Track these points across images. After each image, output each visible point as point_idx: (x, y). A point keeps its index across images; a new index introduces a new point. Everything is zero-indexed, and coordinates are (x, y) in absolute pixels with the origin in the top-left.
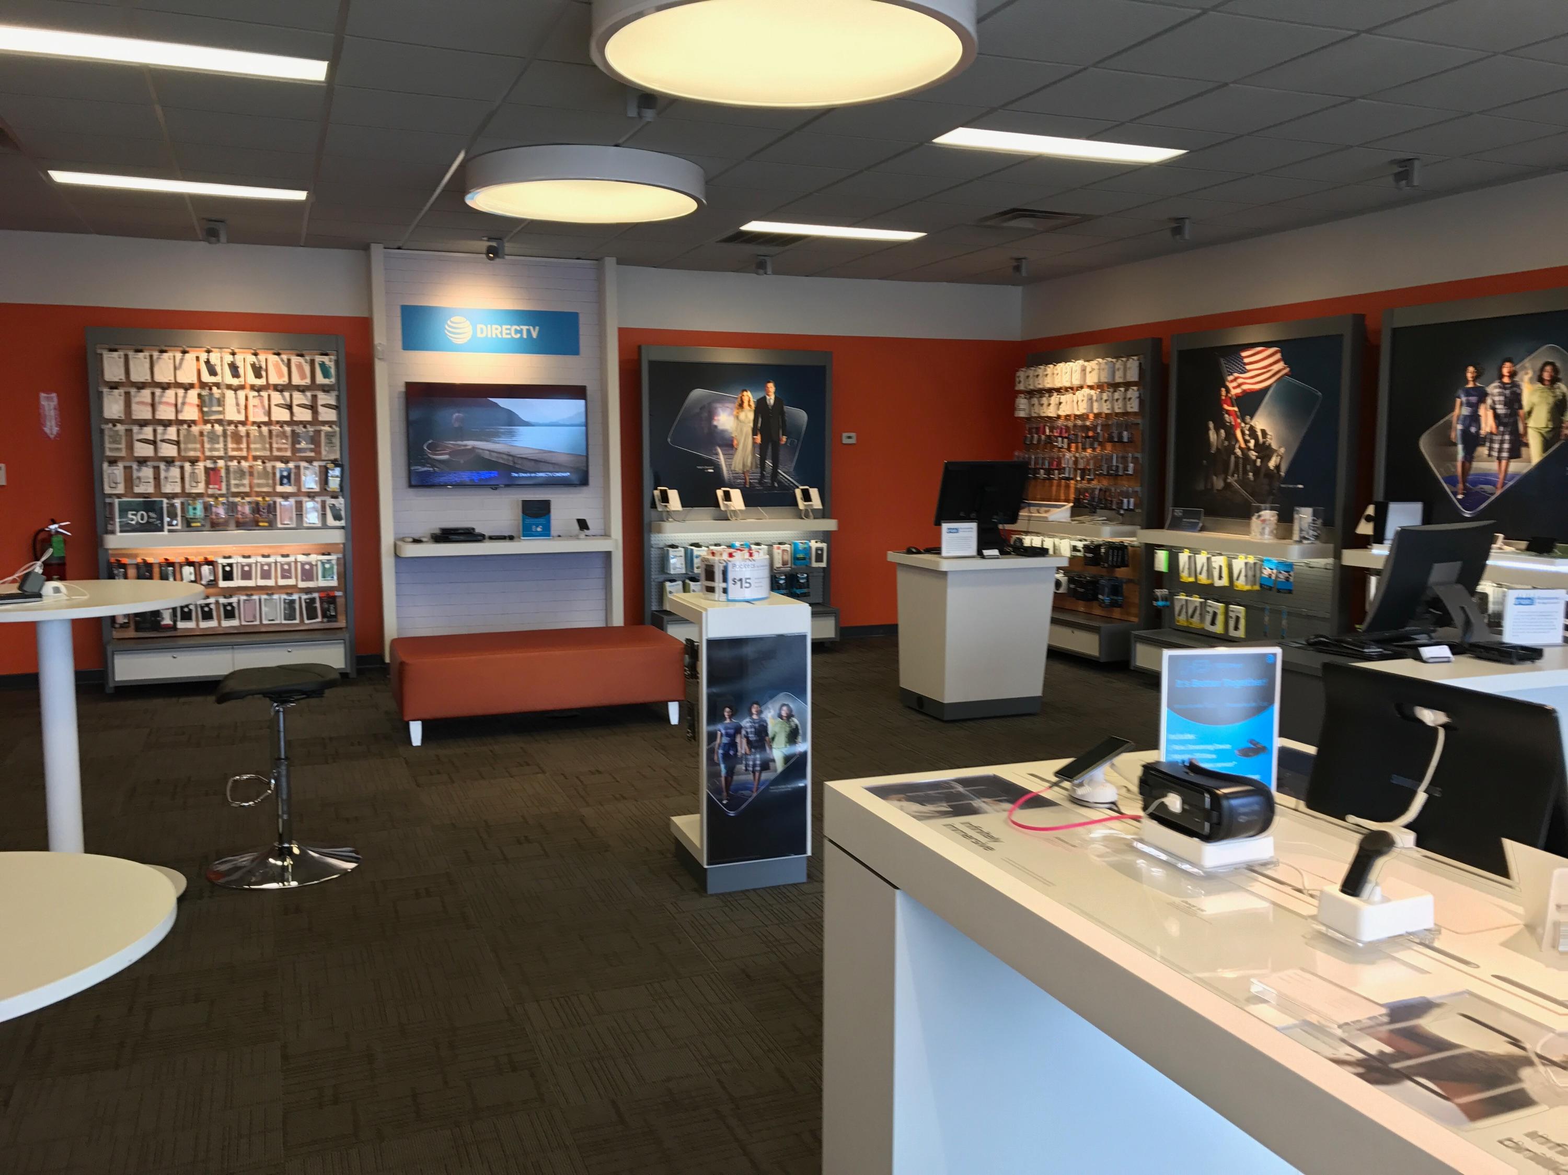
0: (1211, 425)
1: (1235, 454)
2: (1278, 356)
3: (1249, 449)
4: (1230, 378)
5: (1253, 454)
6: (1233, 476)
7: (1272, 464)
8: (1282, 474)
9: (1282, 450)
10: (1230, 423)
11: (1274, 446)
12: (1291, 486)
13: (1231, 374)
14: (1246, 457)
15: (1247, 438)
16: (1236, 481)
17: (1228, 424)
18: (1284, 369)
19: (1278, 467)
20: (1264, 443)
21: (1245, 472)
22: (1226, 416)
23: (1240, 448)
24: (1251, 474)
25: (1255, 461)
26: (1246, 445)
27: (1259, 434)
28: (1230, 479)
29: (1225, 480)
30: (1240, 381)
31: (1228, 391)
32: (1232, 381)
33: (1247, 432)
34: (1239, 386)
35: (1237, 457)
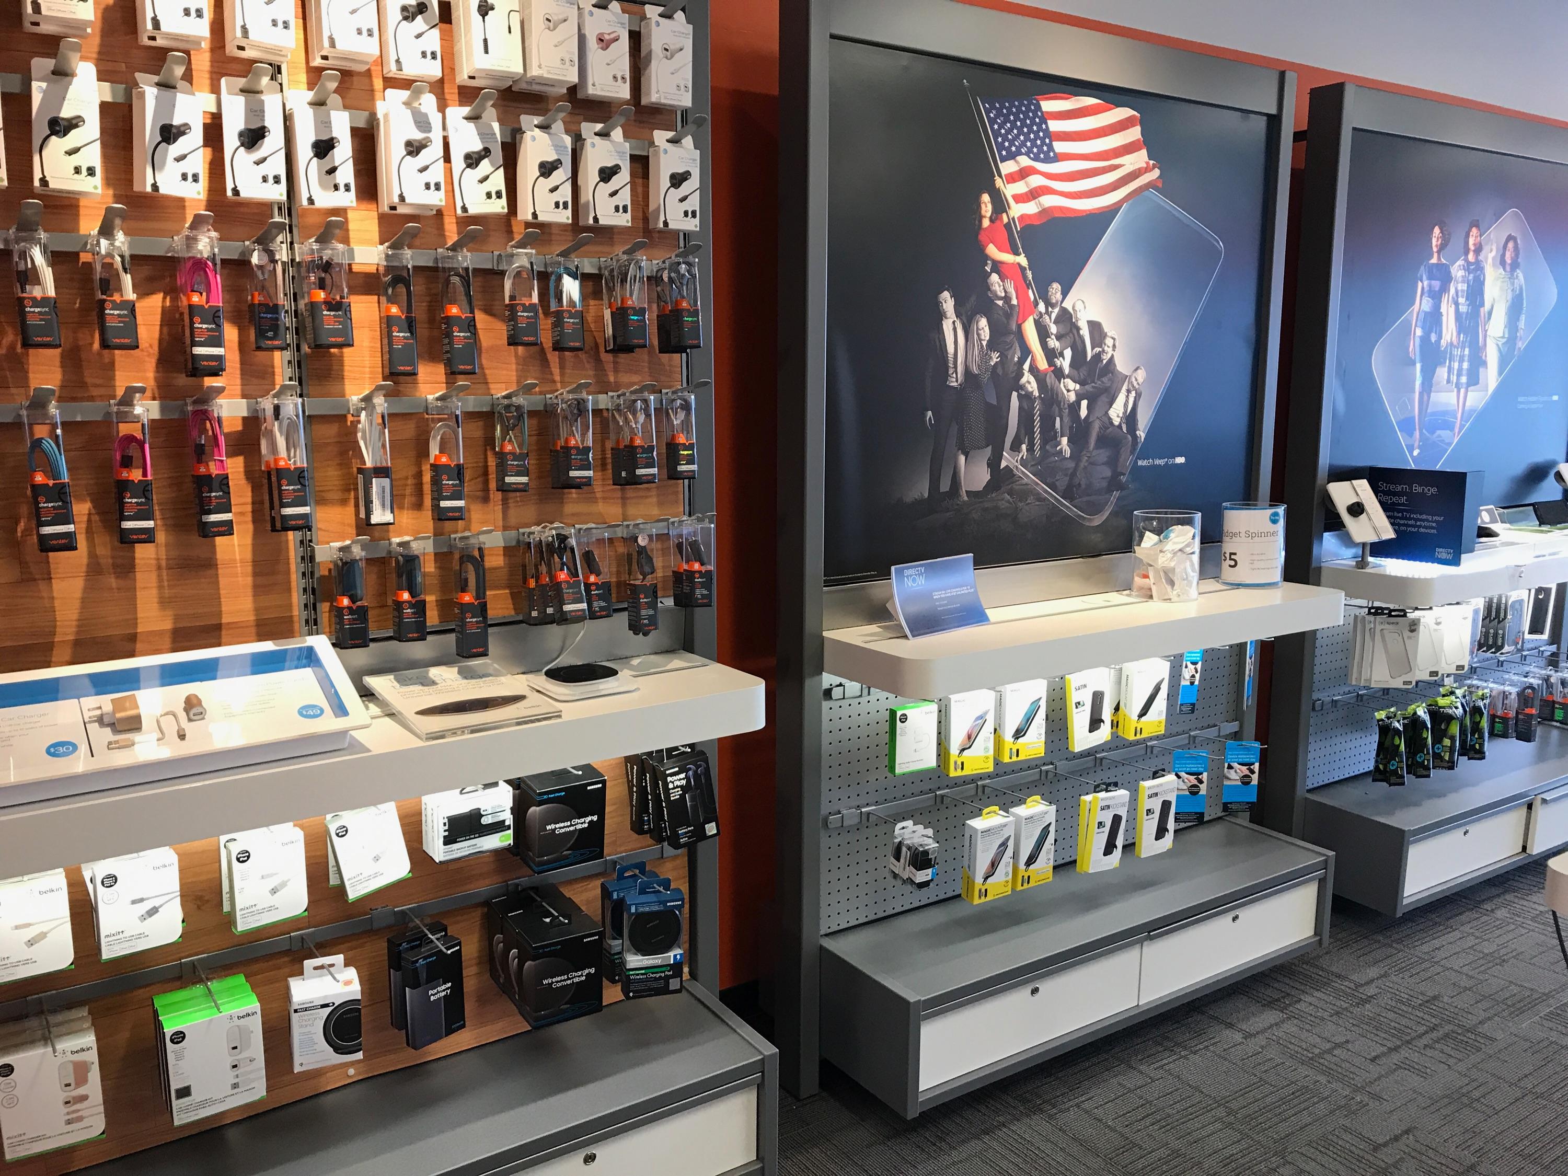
0: (948, 302)
1: (1020, 388)
2: (1135, 133)
3: (1059, 374)
4: (1008, 167)
5: (1069, 389)
6: (1015, 447)
7: (1116, 412)
8: (1141, 434)
9: (1141, 375)
10: (1007, 299)
11: (1121, 366)
12: (1161, 462)
13: (1012, 156)
14: (1051, 398)
15: (1053, 343)
16: (1023, 463)
17: (1000, 303)
18: (1147, 170)
19: (1131, 418)
20: (1097, 357)
21: (1050, 436)
22: (995, 278)
23: (1033, 370)
24: (1065, 440)
25: (1075, 406)
26: (1051, 363)
27: (1085, 332)
28: (1008, 460)
29: (994, 464)
30: (1036, 181)
31: (1000, 205)
32: (1012, 178)
33: (1053, 329)
34: (1033, 194)
35: (1026, 398)
